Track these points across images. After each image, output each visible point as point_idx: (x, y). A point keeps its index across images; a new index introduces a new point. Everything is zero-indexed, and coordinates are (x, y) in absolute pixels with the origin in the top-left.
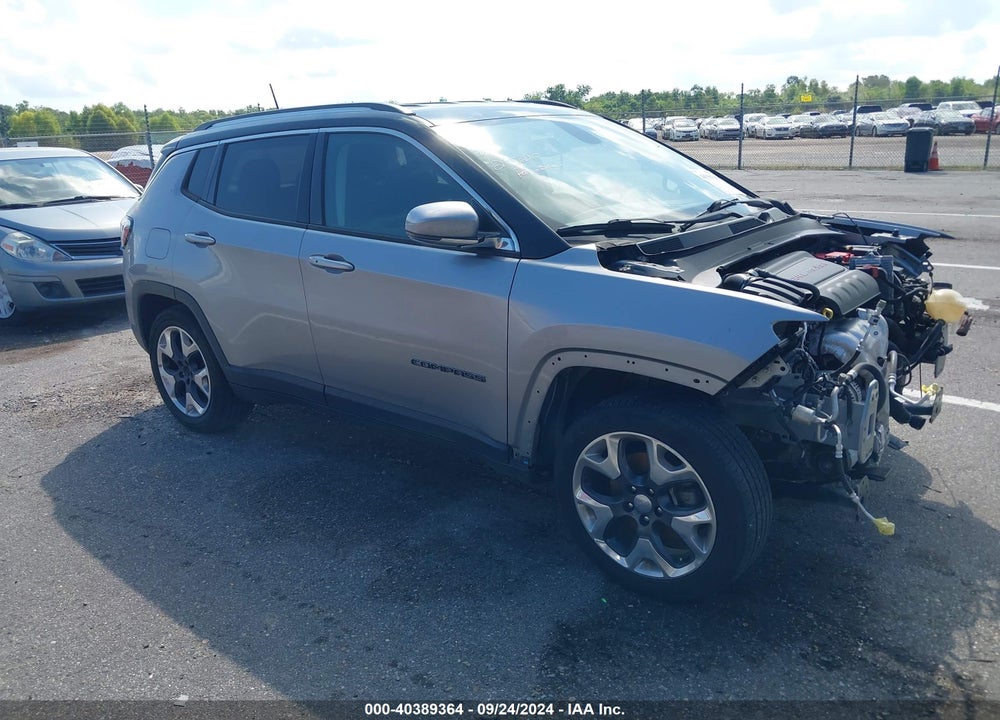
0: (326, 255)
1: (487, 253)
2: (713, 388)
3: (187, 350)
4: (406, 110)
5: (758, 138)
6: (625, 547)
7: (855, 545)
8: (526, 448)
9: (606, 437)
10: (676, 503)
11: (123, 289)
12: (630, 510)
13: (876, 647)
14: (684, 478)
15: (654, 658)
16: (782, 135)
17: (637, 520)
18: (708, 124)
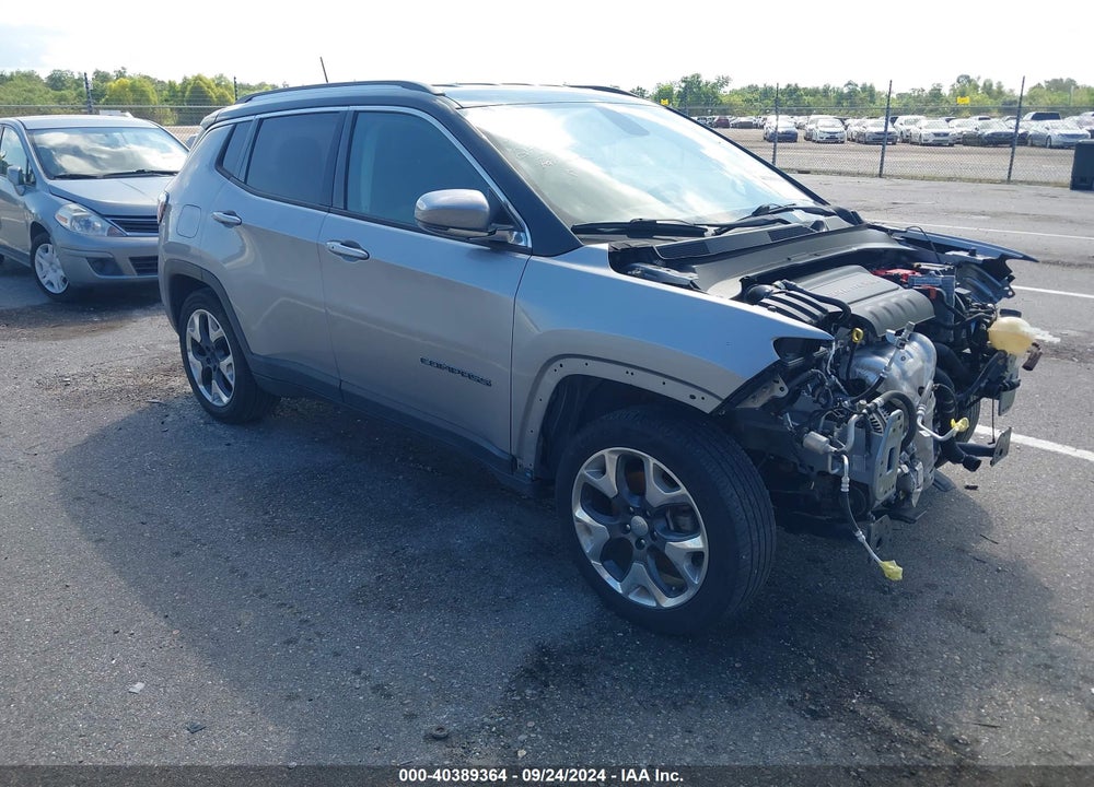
0: (343, 241)
1: (499, 247)
2: (708, 405)
3: (214, 335)
4: (439, 90)
5: (913, 143)
6: (621, 572)
7: (885, 593)
8: (528, 460)
9: (605, 452)
10: (672, 528)
11: (156, 271)
12: (628, 531)
13: (874, 700)
14: (678, 501)
15: (630, 691)
16: (940, 142)
17: (634, 544)
18: (856, 125)
